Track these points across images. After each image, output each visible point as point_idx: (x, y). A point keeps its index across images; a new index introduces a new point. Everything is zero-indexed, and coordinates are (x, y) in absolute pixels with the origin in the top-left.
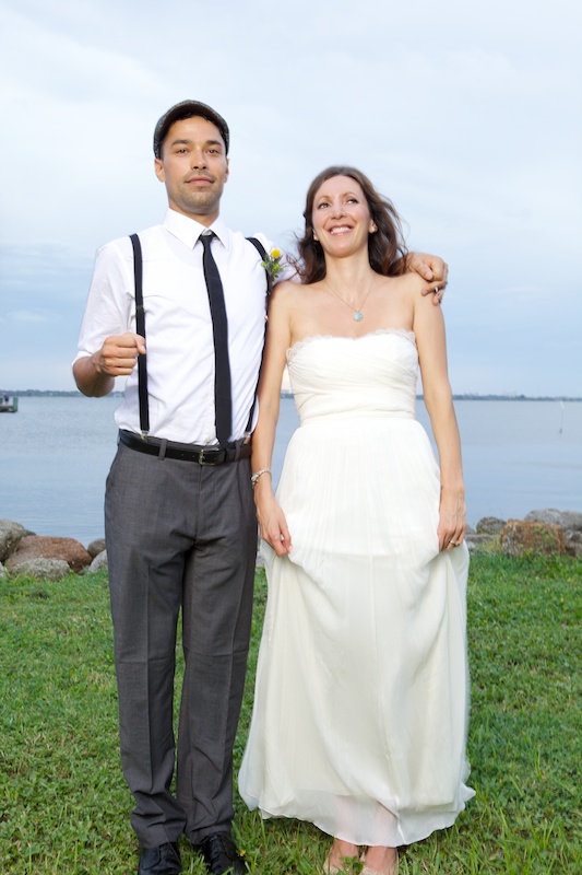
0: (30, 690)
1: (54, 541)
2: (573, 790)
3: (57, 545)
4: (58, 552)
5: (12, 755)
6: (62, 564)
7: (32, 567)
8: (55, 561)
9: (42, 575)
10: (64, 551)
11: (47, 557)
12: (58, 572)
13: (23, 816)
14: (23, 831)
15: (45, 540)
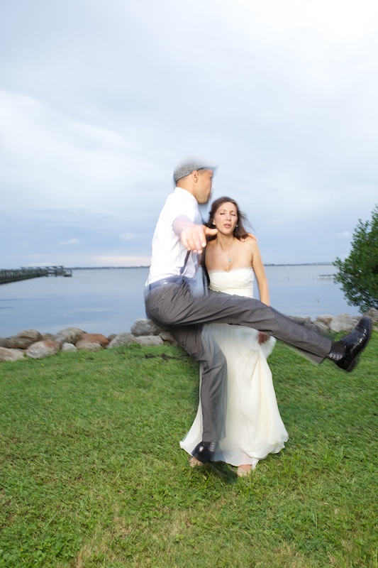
0: (92, 400)
1: (94, 335)
2: (307, 435)
3: (95, 337)
4: (96, 340)
5: (88, 429)
6: (98, 345)
8: (94, 344)
9: (91, 350)
10: (98, 339)
11: (92, 342)
12: (96, 349)
13: (96, 455)
14: (96, 461)
15: (91, 335)
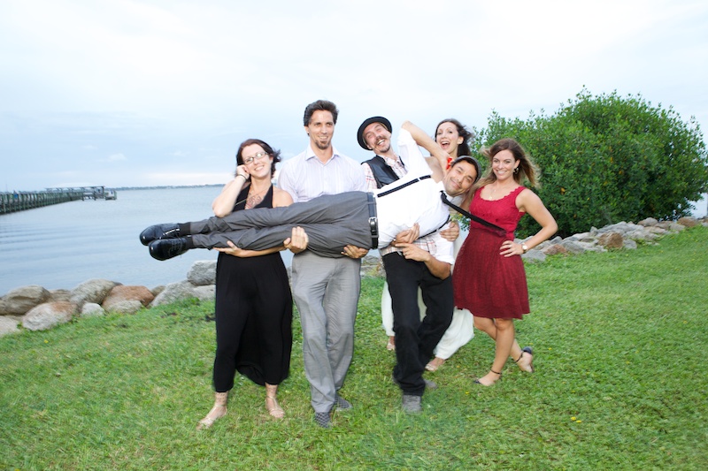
1: (133, 288)
3: (134, 291)
4: (134, 295)
6: (137, 303)
7: (119, 307)
8: (132, 302)
9: (125, 312)
10: (137, 294)
11: (128, 299)
12: (134, 308)
15: (127, 288)
